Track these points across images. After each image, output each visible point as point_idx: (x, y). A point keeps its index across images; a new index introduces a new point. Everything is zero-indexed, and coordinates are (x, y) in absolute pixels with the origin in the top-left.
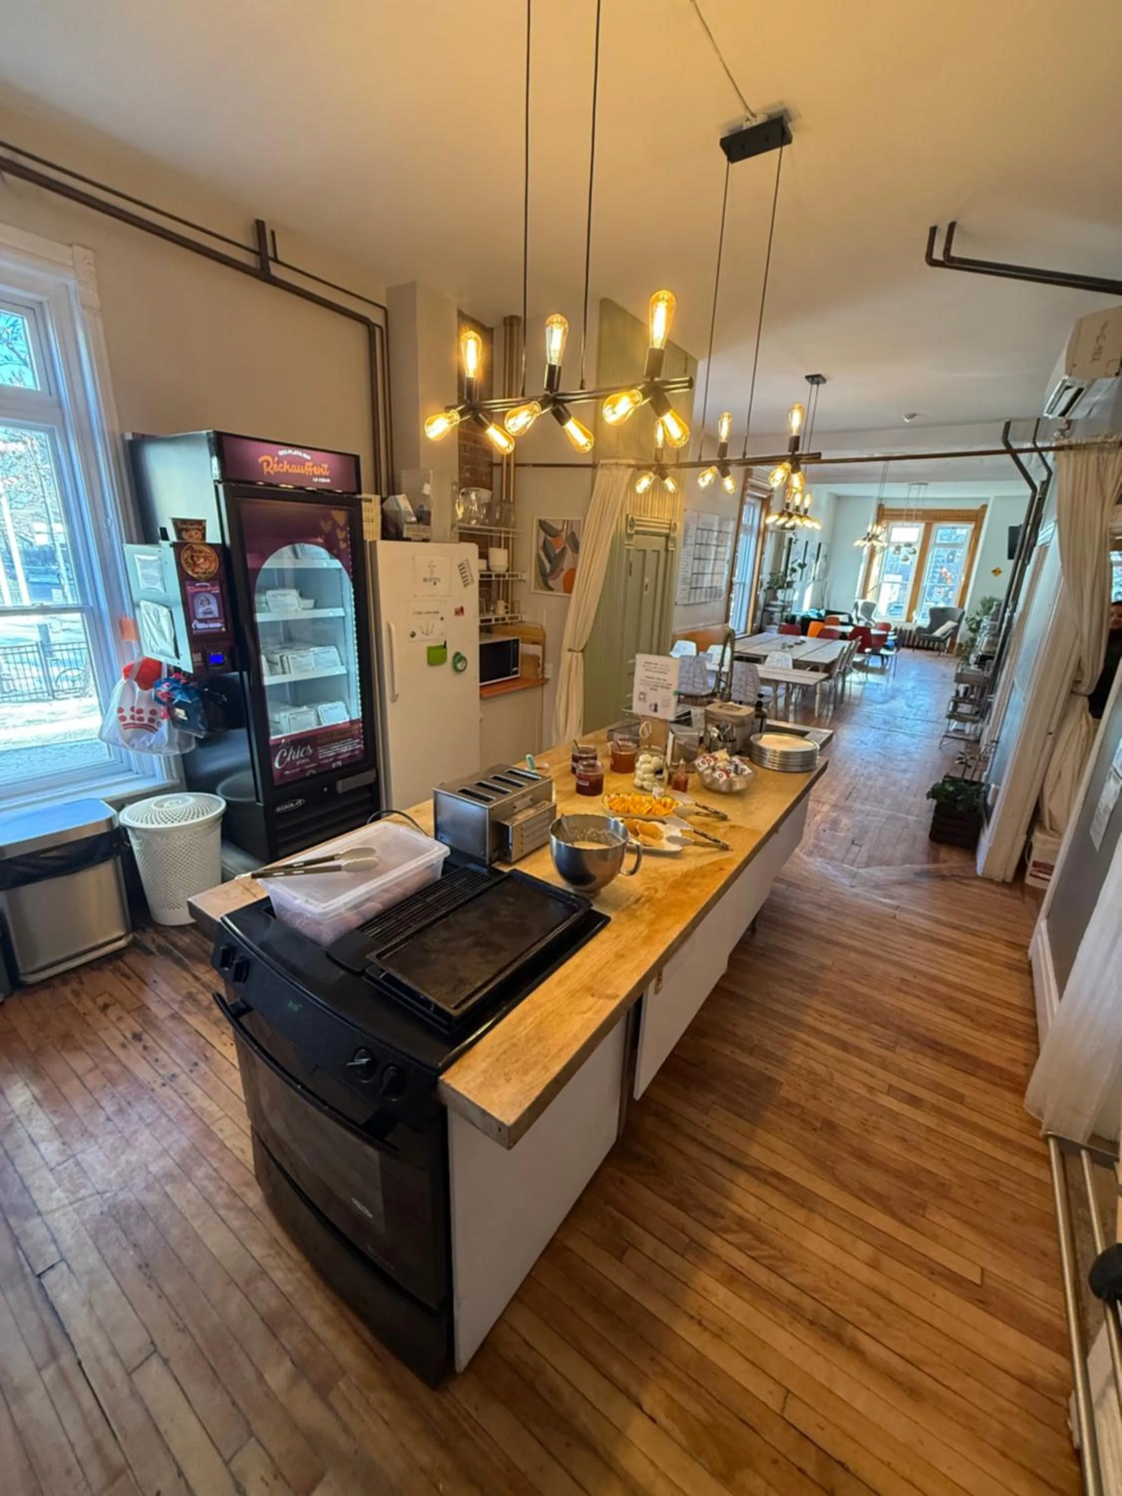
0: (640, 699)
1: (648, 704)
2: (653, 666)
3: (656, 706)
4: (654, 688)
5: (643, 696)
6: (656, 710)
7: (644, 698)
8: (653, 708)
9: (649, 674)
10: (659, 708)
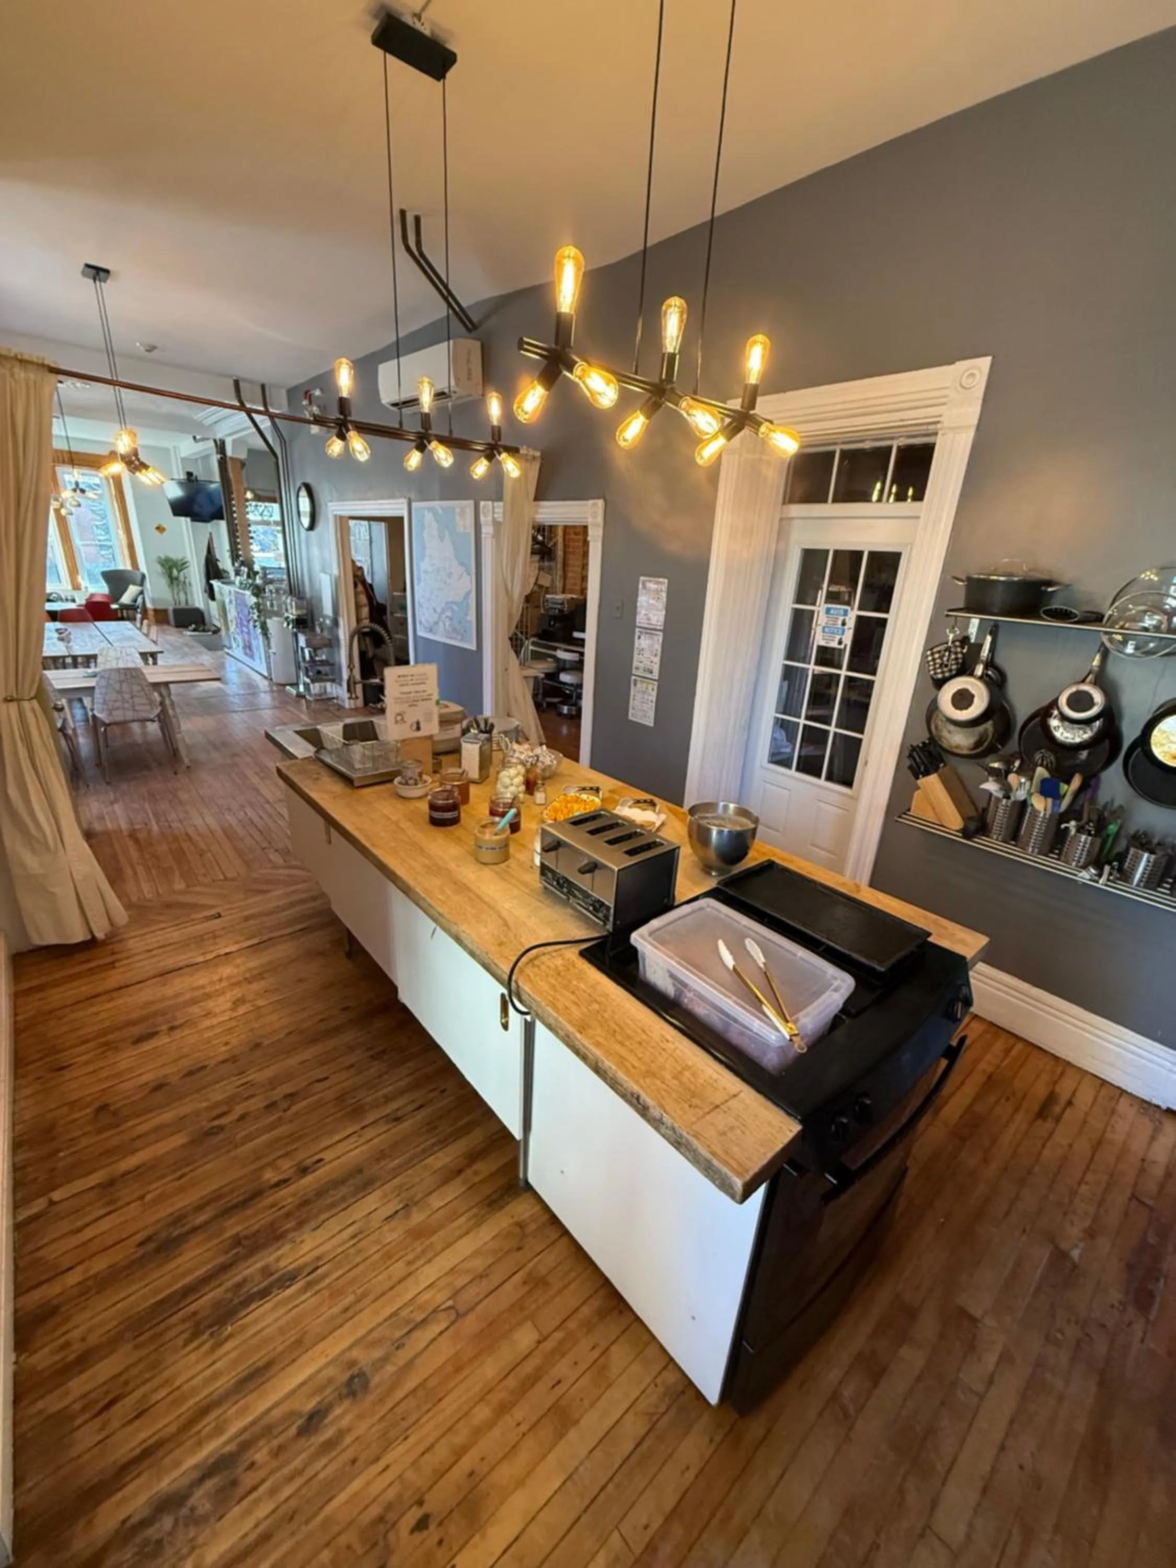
0: (397, 722)
1: (408, 725)
2: (410, 678)
3: (418, 723)
4: (413, 705)
5: (400, 718)
6: (418, 729)
7: (402, 719)
8: (415, 727)
9: (405, 689)
10: (422, 725)
